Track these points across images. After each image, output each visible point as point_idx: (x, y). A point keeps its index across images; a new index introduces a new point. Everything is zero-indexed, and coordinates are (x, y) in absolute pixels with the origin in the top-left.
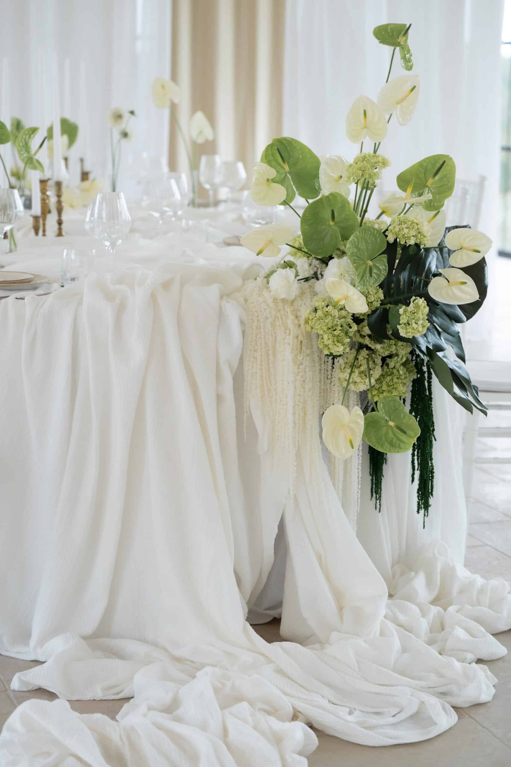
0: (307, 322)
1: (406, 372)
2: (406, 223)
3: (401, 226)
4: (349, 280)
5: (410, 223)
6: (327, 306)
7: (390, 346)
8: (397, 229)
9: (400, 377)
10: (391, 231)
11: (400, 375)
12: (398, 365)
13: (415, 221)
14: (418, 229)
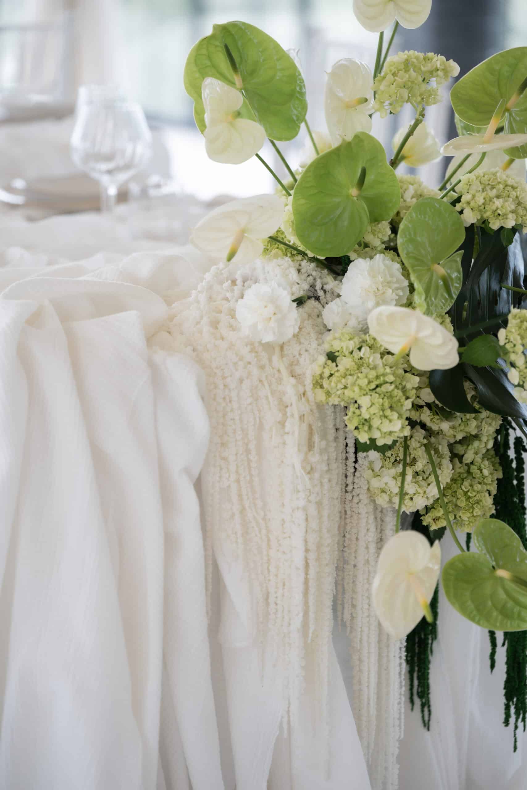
0: (318, 384)
1: (492, 472)
2: (493, 188)
3: (487, 194)
4: (392, 300)
5: (501, 186)
6: (360, 349)
7: (466, 423)
8: (480, 200)
9: (485, 480)
10: (468, 203)
11: (484, 477)
12: (478, 459)
13: (509, 182)
14: (517, 197)
